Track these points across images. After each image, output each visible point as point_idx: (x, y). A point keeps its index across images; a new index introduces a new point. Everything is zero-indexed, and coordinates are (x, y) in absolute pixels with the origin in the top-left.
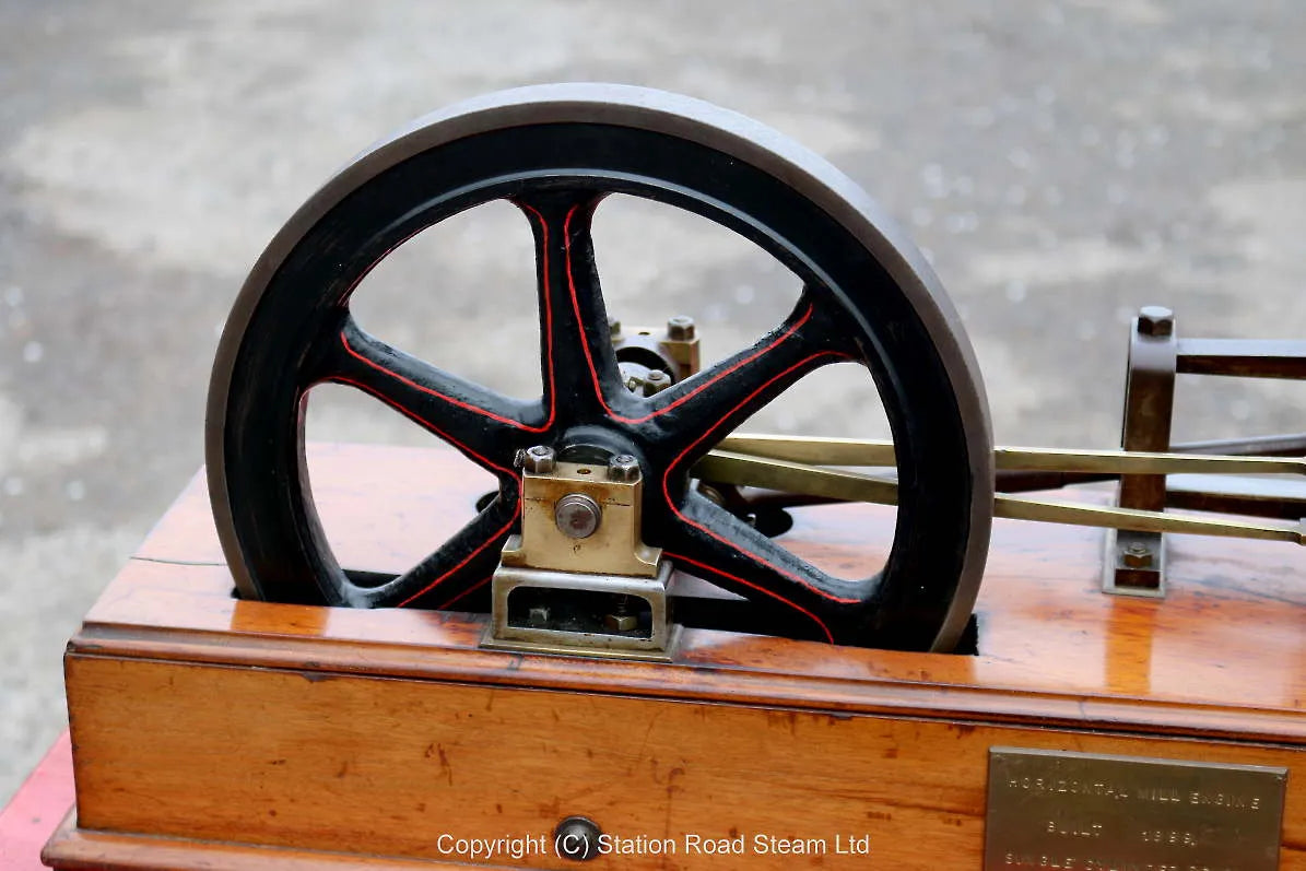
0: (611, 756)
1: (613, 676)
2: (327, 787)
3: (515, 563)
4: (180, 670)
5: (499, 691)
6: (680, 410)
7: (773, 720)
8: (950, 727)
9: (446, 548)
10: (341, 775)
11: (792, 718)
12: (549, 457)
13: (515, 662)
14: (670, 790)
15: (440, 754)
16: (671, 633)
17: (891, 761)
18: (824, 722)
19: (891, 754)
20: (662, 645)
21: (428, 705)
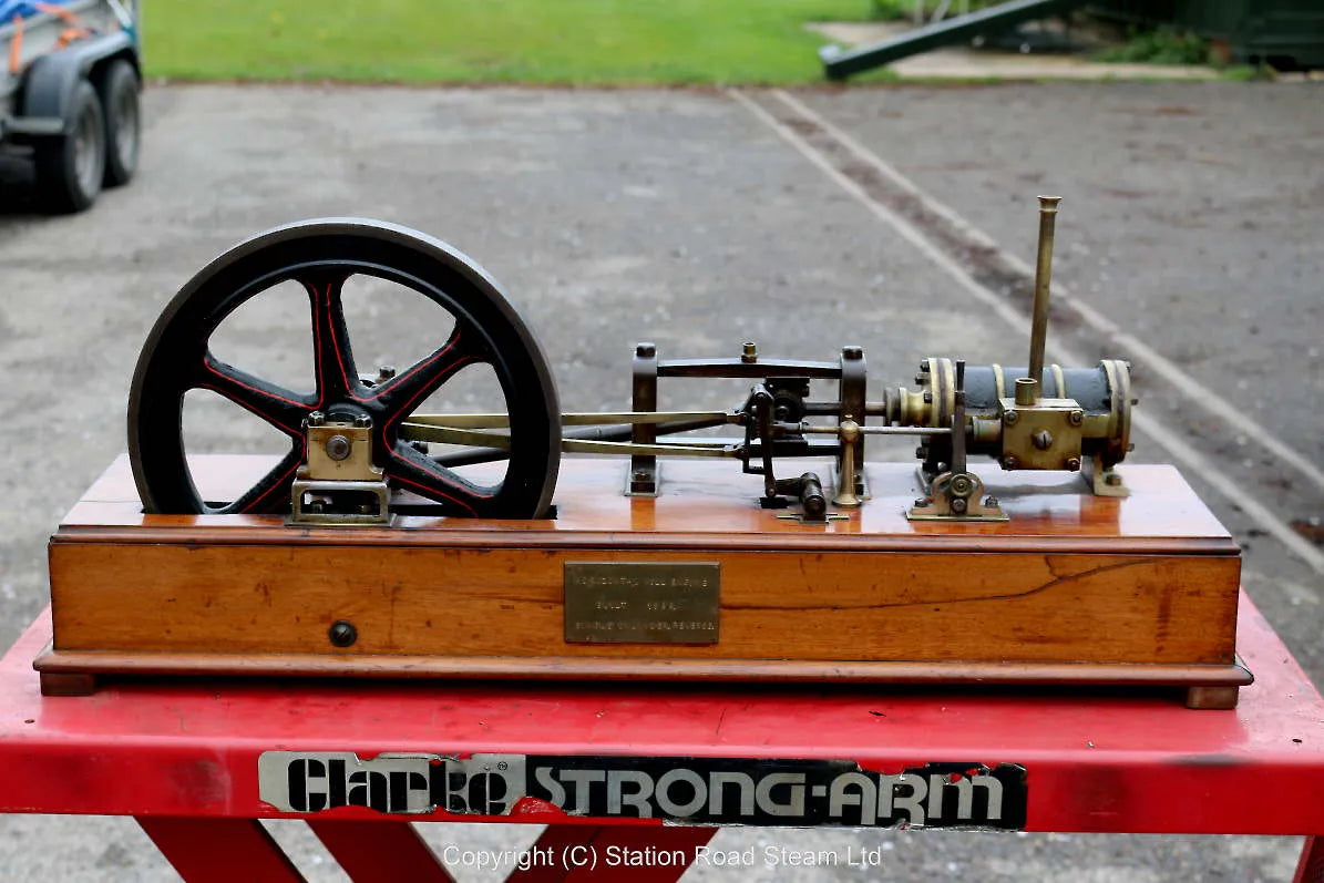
0: (359, 583)
1: (360, 537)
2: (198, 613)
3: (303, 477)
4: (115, 547)
5: (296, 549)
6: (392, 392)
7: (447, 554)
8: (543, 552)
9: (263, 481)
10: (208, 605)
11: (459, 553)
12: (322, 417)
13: (305, 532)
14: (393, 601)
15: (265, 589)
16: (390, 516)
17: (512, 575)
18: (475, 553)
19: (512, 570)
20: (386, 518)
21: (258, 559)
